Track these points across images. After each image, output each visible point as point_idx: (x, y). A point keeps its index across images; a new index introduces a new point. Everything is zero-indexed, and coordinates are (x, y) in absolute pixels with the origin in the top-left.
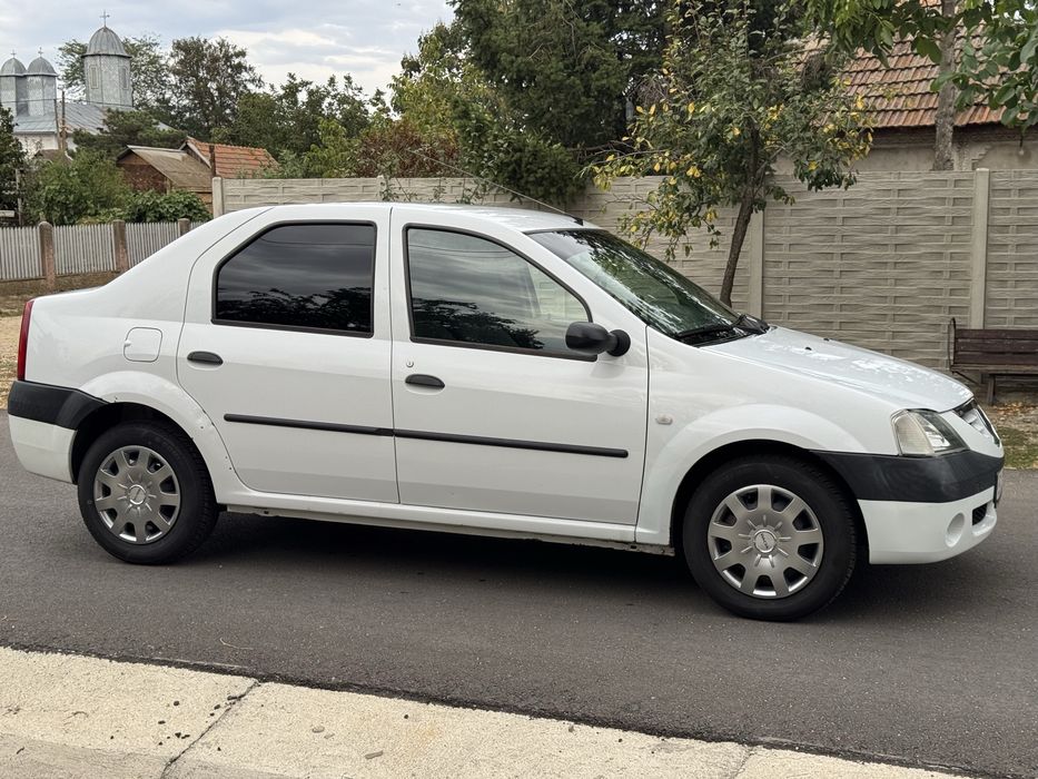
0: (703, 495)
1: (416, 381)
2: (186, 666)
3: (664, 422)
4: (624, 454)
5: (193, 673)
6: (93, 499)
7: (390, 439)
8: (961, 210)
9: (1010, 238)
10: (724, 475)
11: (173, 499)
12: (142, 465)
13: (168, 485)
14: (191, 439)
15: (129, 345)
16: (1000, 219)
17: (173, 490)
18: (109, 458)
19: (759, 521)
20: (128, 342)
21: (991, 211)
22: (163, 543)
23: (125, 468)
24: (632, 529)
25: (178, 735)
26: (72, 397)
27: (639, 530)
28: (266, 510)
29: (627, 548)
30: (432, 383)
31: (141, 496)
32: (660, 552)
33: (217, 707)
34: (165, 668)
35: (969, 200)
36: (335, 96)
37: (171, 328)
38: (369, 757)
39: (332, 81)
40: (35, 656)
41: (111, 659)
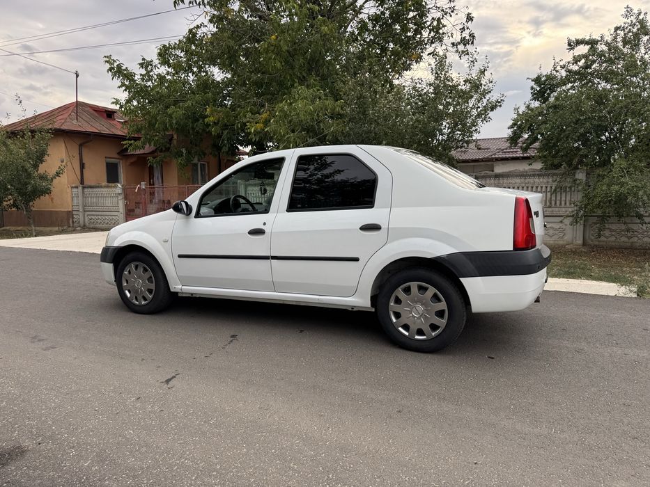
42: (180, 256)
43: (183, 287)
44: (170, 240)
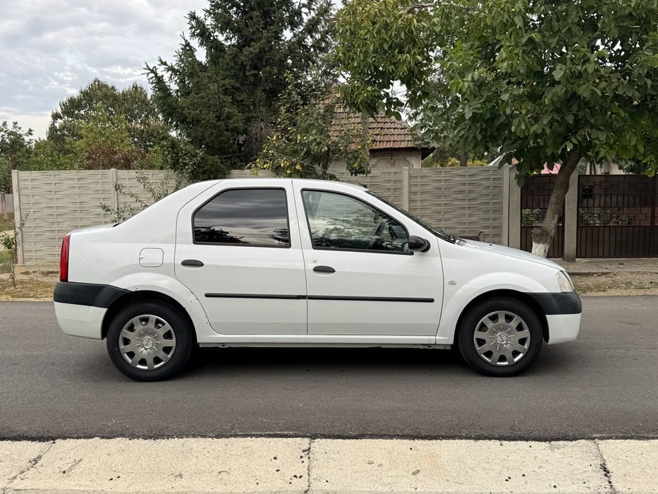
0: (471, 318)
1: (318, 269)
2: (261, 436)
3: (452, 283)
4: (431, 301)
5: (269, 440)
6: (118, 346)
7: (304, 301)
8: (397, 185)
9: (418, 197)
10: (481, 308)
11: (172, 343)
12: (151, 325)
13: (168, 336)
14: (184, 309)
15: (142, 258)
16: (414, 189)
17: (171, 338)
18: (130, 322)
19: (499, 329)
20: (141, 256)
21: (410, 186)
22: (165, 369)
23: (139, 327)
24: (434, 337)
25: (295, 476)
26: (104, 290)
27: (437, 337)
28: (223, 344)
29: (426, 347)
30: (329, 270)
31: (151, 342)
32: (443, 348)
33: (301, 457)
34: (249, 438)
35: (400, 181)
36: (6, 131)
37: (169, 248)
38: (414, 474)
39: (5, 124)
40: (162, 442)
41: (212, 438)
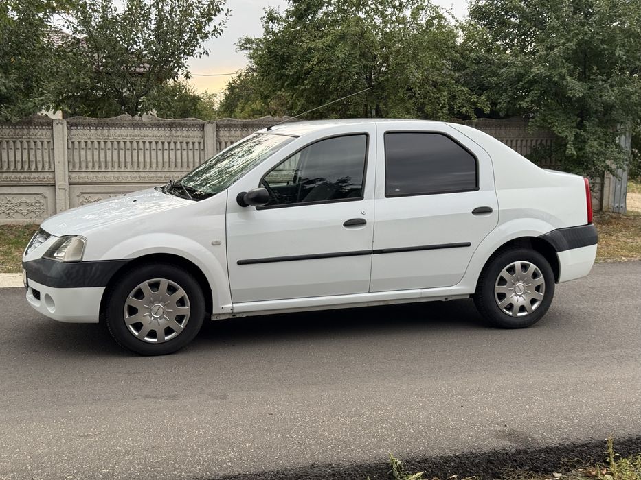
42: (240, 263)
43: (234, 305)
44: (223, 243)
